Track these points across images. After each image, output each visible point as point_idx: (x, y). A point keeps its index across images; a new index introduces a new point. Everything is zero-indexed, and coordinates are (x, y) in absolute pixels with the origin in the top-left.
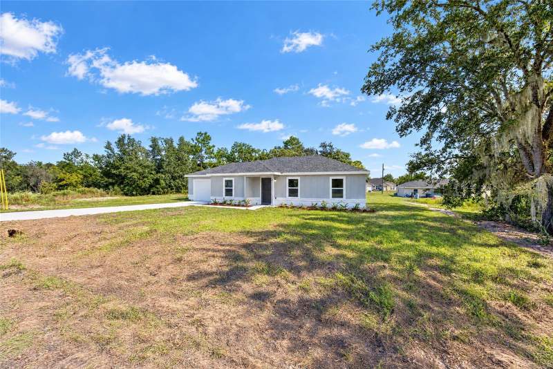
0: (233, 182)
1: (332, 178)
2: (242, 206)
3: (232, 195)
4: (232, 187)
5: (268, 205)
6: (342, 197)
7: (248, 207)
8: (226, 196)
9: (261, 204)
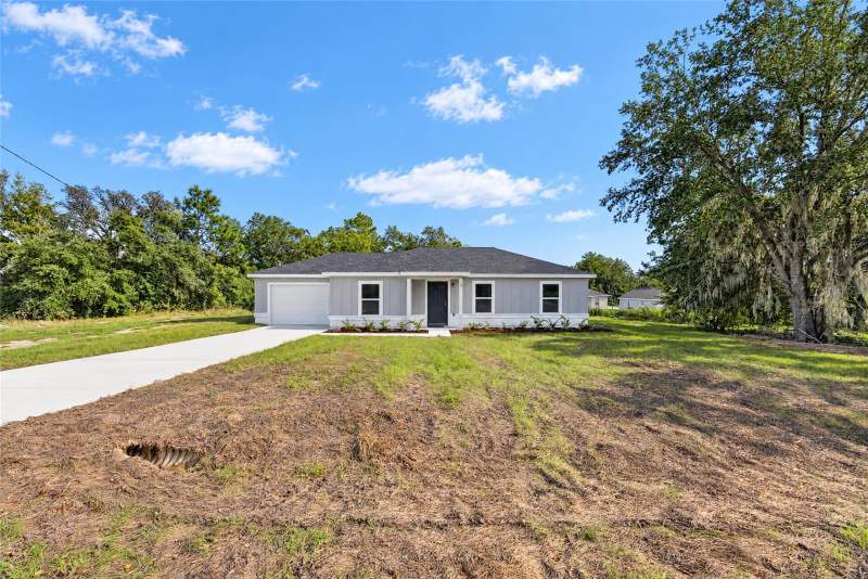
0: (381, 289)
1: (542, 283)
2: (405, 331)
3: (377, 313)
4: (378, 297)
5: (442, 327)
6: (556, 311)
7: (422, 331)
8: (363, 313)
9: (429, 326)
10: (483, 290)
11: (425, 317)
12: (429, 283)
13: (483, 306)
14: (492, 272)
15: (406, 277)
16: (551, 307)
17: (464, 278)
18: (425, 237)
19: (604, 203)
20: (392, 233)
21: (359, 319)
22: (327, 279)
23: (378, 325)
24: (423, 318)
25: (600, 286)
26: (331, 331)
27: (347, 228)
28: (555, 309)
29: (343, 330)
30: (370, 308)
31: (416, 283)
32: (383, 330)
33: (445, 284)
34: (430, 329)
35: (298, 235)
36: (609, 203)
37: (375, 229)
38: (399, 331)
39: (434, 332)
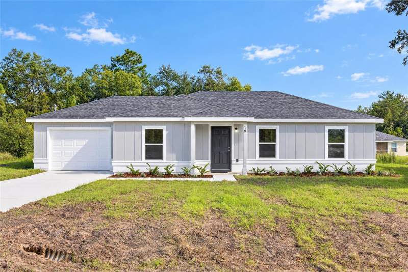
0: (165, 133)
1: (327, 128)
2: (189, 176)
3: (161, 158)
4: (161, 142)
5: (226, 172)
6: (343, 156)
7: (206, 176)
8: (147, 158)
9: (213, 172)
10: (267, 135)
11: (208, 162)
12: (213, 128)
13: (267, 151)
14: (277, 117)
15: (190, 122)
16: (337, 152)
17: (248, 123)
18: (202, 76)
19: (393, 44)
20: (166, 73)
21: (143, 165)
22: (110, 124)
23: (162, 170)
24: (206, 163)
25: (400, 130)
26: (116, 176)
27: (114, 66)
28: (341, 155)
29: (127, 175)
30: (154, 153)
31: (200, 127)
32: (168, 175)
33: (229, 128)
34: (213, 174)
35: (60, 73)
36: (398, 46)
37: (145, 66)
38: (184, 175)
39: (218, 177)
